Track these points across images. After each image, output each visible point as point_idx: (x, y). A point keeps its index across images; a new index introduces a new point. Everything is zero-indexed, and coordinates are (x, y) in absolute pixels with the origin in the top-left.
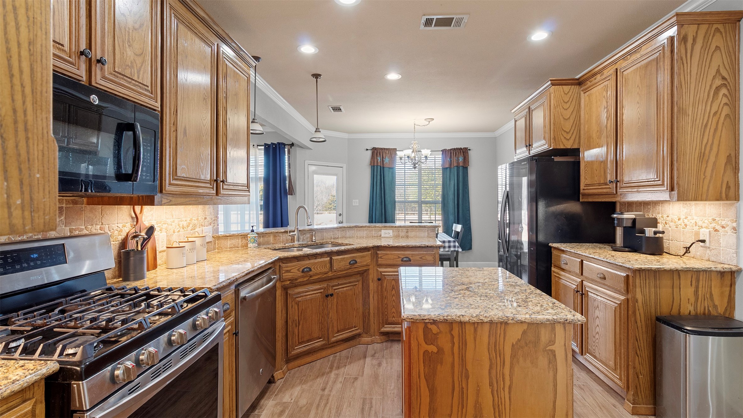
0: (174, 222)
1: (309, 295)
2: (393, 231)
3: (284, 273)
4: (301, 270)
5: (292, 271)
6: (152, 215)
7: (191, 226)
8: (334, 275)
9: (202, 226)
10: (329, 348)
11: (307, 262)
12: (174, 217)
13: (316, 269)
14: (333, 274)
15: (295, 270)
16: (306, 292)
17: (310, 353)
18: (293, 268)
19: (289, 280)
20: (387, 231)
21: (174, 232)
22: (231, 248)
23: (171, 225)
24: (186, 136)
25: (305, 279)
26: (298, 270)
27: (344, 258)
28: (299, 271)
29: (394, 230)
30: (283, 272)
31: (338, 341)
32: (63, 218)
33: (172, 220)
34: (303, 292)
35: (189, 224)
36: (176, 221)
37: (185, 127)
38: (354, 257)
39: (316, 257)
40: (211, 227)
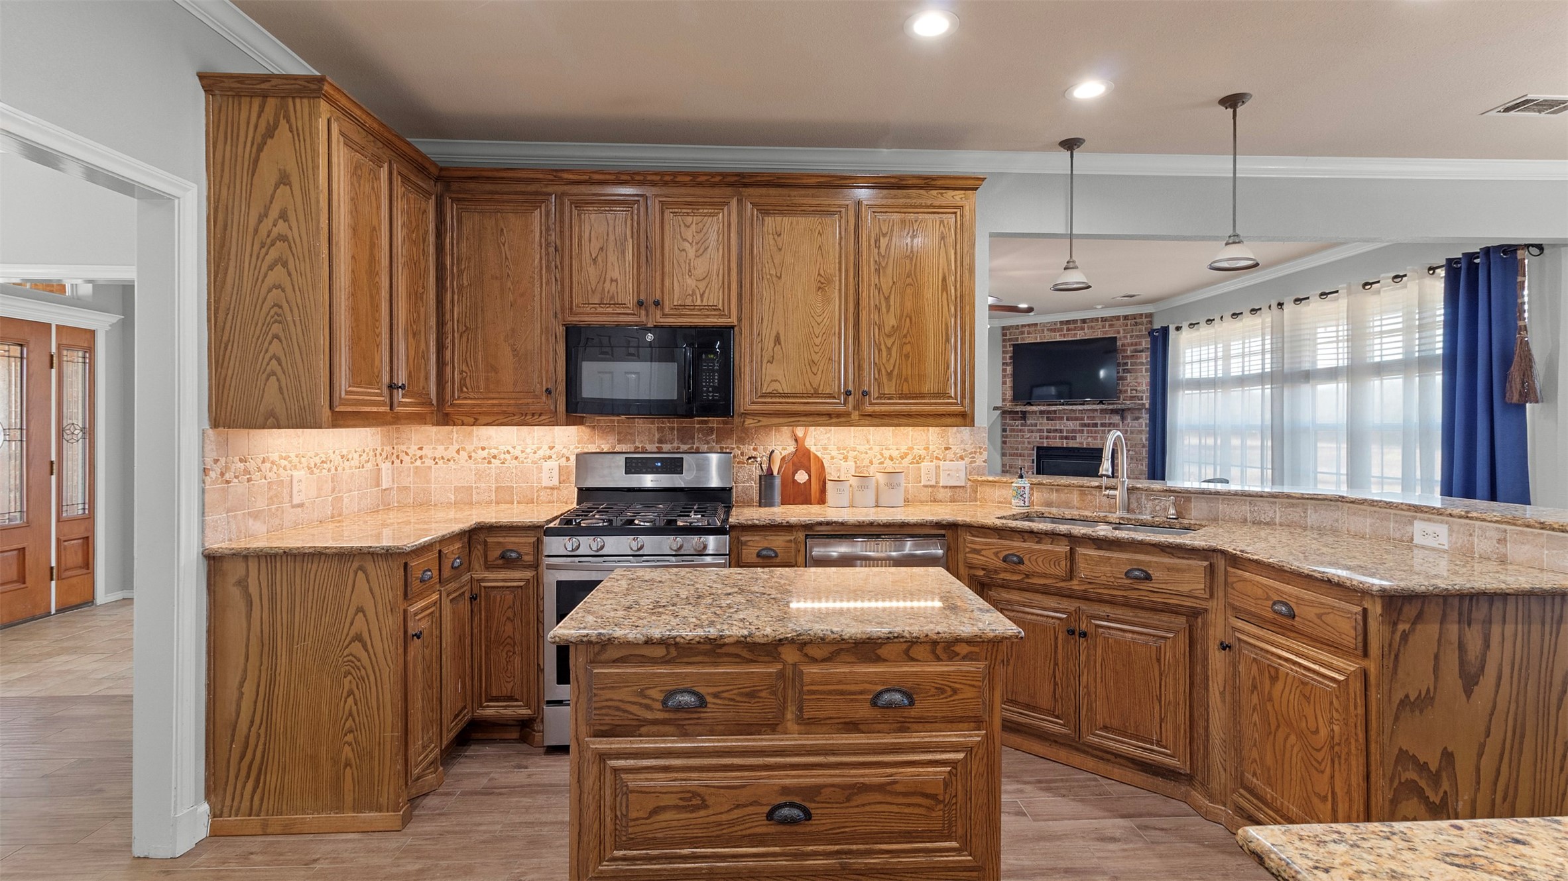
0: (871, 449)
1: (1033, 614)
2: (1451, 530)
3: (969, 552)
4: (1002, 555)
5: (983, 553)
6: (829, 438)
7: (910, 457)
8: (1085, 591)
9: (937, 458)
10: (1093, 756)
11: (1017, 544)
12: (872, 442)
13: (1034, 563)
14: (1083, 588)
15: (989, 553)
16: (1024, 606)
17: (1046, 739)
18: (984, 547)
19: (983, 569)
20: (1430, 527)
21: (871, 463)
22: (1000, 502)
23: (866, 453)
24: (780, 344)
25: (1015, 578)
26: (996, 554)
27: (1110, 558)
28: (998, 557)
29: (1455, 528)
30: (968, 550)
31: (1121, 756)
32: (714, 436)
33: (868, 447)
34: (1018, 603)
35: (906, 454)
36: (877, 448)
37: (778, 333)
38: (1142, 561)
39: (1041, 539)
40: (961, 464)
